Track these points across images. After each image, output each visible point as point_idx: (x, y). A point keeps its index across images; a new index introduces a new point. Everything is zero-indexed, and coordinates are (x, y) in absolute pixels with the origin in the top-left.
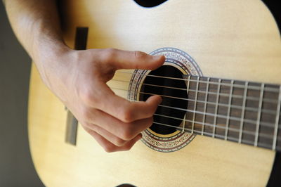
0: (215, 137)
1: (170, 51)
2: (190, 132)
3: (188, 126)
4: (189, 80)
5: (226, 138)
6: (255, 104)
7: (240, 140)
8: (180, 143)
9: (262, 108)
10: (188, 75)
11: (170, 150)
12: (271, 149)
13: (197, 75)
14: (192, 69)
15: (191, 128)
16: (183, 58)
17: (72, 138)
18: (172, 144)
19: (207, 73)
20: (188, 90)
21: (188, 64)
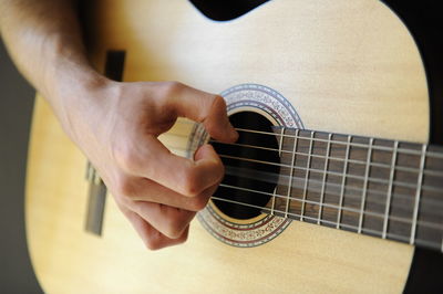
0: (321, 223)
1: (253, 89)
2: (283, 215)
3: (280, 205)
4: (282, 135)
5: (338, 224)
6: (384, 173)
7: (360, 229)
8: (267, 233)
9: (394, 179)
10: (281, 127)
11: (250, 244)
12: (408, 243)
13: (295, 126)
14: (286, 117)
15: (284, 210)
16: (274, 100)
17: (96, 224)
18: (255, 235)
19: (311, 124)
20: (280, 150)
21: (280, 109)
